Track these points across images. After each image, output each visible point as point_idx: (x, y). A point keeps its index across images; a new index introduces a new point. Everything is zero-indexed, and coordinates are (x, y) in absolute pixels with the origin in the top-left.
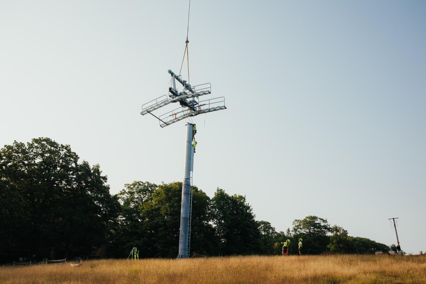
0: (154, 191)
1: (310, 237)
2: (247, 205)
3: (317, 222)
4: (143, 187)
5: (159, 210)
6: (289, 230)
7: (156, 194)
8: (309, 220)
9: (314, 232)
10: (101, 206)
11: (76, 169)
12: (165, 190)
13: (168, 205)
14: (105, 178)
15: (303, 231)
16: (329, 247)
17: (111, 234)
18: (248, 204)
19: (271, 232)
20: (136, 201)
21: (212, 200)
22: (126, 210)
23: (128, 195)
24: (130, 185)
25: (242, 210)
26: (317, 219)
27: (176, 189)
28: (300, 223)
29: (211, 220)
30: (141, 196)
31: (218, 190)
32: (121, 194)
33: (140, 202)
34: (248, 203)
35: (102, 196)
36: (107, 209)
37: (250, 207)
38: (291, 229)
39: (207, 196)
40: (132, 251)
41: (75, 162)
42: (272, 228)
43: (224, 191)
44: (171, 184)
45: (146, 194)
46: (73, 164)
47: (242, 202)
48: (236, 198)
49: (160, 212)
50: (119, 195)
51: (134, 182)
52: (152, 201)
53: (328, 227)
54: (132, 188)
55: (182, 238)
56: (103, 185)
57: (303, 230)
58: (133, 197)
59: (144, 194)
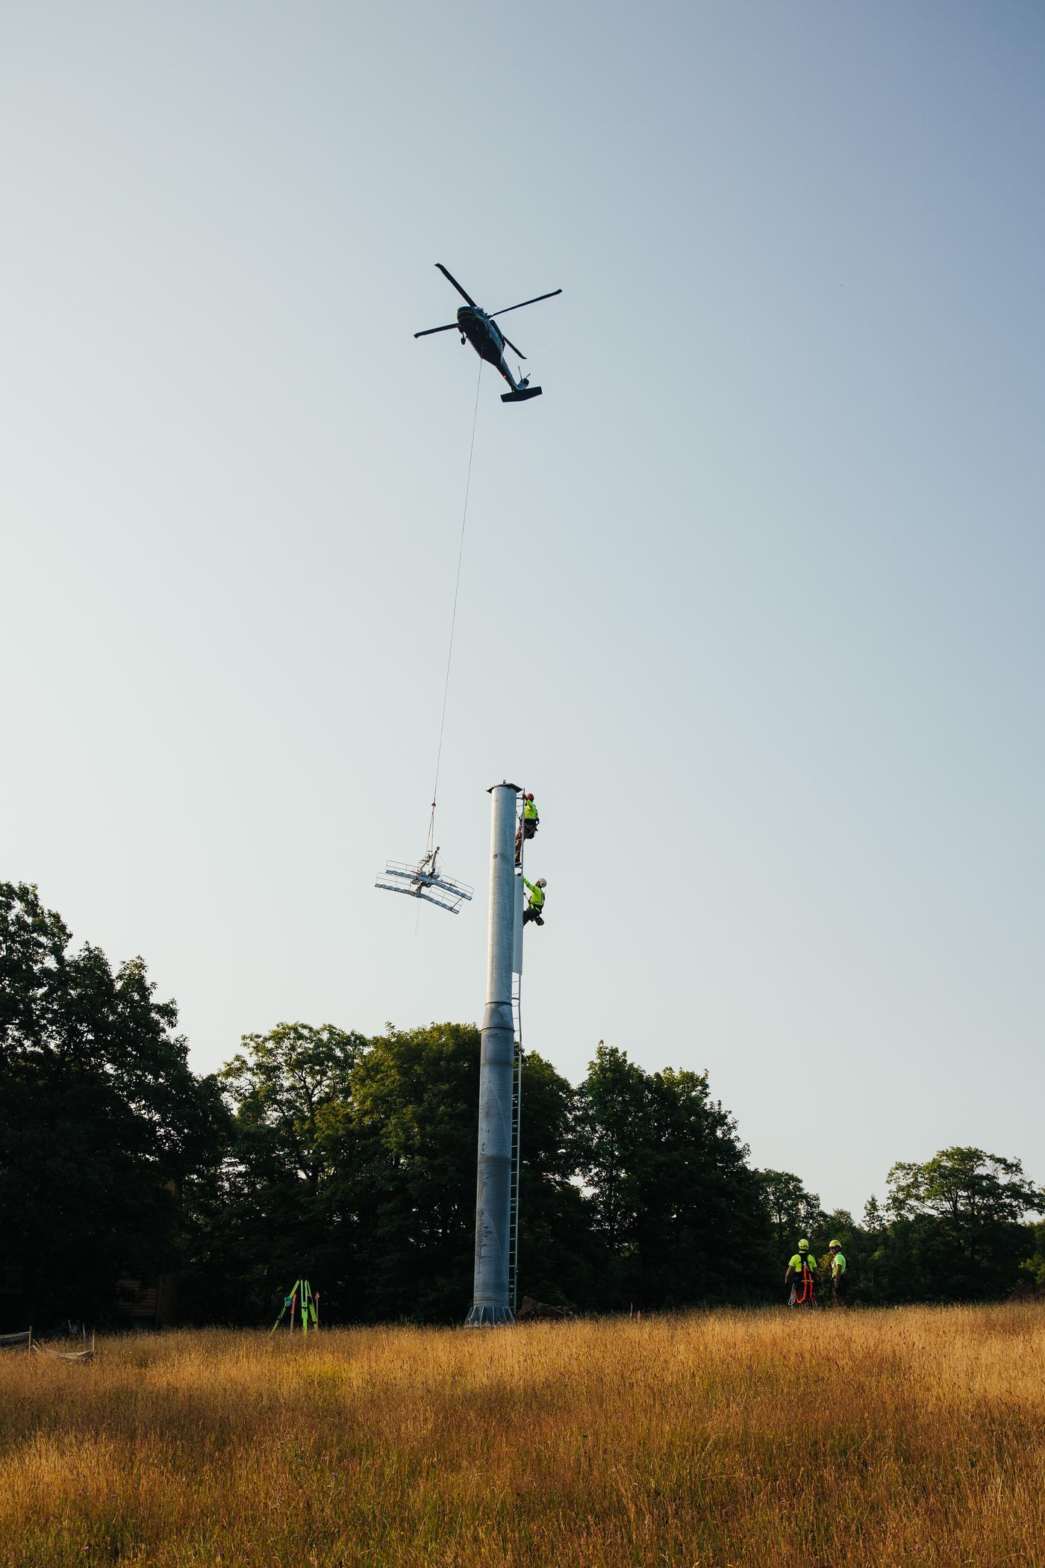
0: (356, 1061)
1: (960, 1229)
2: (716, 1108)
3: (980, 1171)
4: (311, 1046)
5: (377, 1134)
6: (873, 1205)
7: (362, 1072)
8: (949, 1164)
9: (973, 1210)
10: (157, 1117)
11: (60, 979)
12: (398, 1056)
13: (414, 1113)
14: (169, 1011)
15: (928, 1209)
16: (1032, 1269)
17: (194, 1228)
18: (720, 1104)
19: (803, 1213)
20: (288, 1101)
21: (581, 1092)
22: (248, 1136)
23: (255, 1079)
24: (262, 1039)
25: (696, 1130)
26: (980, 1158)
27: (440, 1052)
28: (915, 1174)
29: (577, 1170)
30: (305, 1082)
31: (601, 1053)
32: (227, 1074)
33: (301, 1104)
34: (716, 1103)
35: (161, 1080)
36: (179, 1131)
37: (725, 1117)
38: (882, 1201)
39: (559, 1078)
40: (292, 1294)
41: (57, 951)
42: (805, 1197)
43: (625, 1054)
44: (421, 1033)
45: (323, 1073)
46: (47, 958)
47: (697, 1097)
48: (673, 1083)
49: (383, 1141)
50: (220, 1079)
51: (278, 1026)
52: (346, 1098)
53: (1026, 1190)
54: (270, 1052)
55: (485, 1241)
56: (163, 1036)
57: (929, 1203)
58: (274, 1085)
59: (318, 1073)
